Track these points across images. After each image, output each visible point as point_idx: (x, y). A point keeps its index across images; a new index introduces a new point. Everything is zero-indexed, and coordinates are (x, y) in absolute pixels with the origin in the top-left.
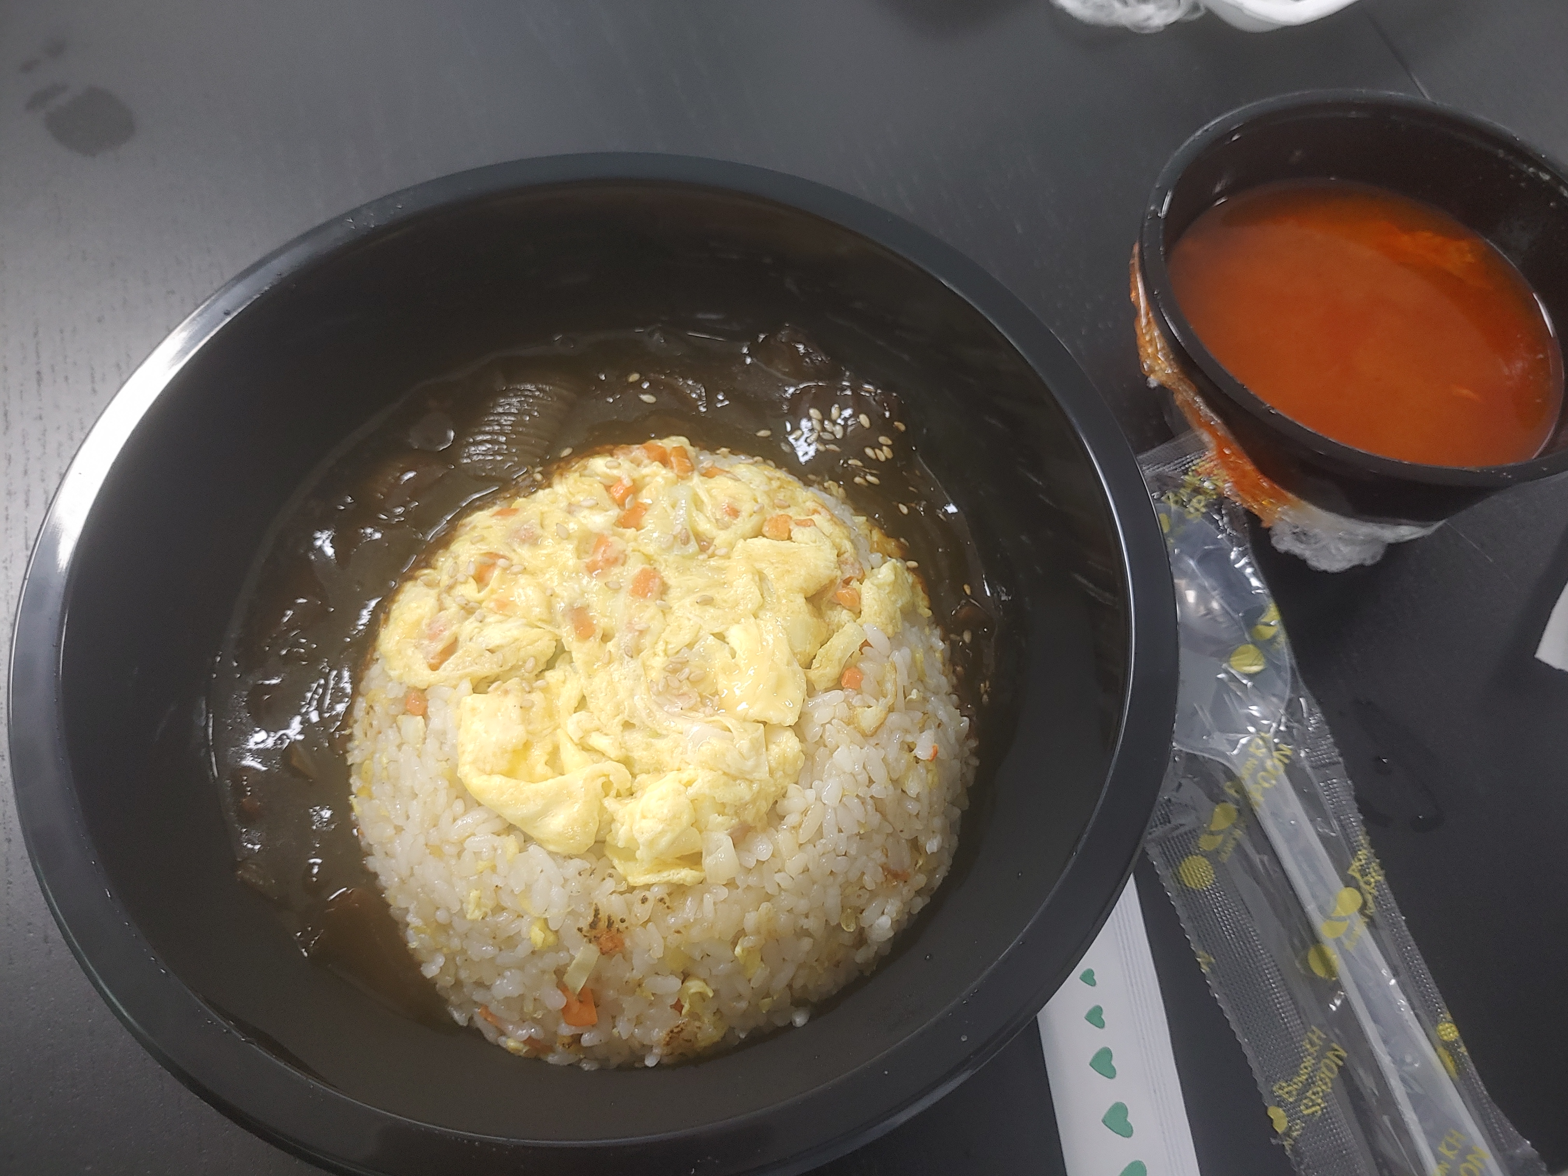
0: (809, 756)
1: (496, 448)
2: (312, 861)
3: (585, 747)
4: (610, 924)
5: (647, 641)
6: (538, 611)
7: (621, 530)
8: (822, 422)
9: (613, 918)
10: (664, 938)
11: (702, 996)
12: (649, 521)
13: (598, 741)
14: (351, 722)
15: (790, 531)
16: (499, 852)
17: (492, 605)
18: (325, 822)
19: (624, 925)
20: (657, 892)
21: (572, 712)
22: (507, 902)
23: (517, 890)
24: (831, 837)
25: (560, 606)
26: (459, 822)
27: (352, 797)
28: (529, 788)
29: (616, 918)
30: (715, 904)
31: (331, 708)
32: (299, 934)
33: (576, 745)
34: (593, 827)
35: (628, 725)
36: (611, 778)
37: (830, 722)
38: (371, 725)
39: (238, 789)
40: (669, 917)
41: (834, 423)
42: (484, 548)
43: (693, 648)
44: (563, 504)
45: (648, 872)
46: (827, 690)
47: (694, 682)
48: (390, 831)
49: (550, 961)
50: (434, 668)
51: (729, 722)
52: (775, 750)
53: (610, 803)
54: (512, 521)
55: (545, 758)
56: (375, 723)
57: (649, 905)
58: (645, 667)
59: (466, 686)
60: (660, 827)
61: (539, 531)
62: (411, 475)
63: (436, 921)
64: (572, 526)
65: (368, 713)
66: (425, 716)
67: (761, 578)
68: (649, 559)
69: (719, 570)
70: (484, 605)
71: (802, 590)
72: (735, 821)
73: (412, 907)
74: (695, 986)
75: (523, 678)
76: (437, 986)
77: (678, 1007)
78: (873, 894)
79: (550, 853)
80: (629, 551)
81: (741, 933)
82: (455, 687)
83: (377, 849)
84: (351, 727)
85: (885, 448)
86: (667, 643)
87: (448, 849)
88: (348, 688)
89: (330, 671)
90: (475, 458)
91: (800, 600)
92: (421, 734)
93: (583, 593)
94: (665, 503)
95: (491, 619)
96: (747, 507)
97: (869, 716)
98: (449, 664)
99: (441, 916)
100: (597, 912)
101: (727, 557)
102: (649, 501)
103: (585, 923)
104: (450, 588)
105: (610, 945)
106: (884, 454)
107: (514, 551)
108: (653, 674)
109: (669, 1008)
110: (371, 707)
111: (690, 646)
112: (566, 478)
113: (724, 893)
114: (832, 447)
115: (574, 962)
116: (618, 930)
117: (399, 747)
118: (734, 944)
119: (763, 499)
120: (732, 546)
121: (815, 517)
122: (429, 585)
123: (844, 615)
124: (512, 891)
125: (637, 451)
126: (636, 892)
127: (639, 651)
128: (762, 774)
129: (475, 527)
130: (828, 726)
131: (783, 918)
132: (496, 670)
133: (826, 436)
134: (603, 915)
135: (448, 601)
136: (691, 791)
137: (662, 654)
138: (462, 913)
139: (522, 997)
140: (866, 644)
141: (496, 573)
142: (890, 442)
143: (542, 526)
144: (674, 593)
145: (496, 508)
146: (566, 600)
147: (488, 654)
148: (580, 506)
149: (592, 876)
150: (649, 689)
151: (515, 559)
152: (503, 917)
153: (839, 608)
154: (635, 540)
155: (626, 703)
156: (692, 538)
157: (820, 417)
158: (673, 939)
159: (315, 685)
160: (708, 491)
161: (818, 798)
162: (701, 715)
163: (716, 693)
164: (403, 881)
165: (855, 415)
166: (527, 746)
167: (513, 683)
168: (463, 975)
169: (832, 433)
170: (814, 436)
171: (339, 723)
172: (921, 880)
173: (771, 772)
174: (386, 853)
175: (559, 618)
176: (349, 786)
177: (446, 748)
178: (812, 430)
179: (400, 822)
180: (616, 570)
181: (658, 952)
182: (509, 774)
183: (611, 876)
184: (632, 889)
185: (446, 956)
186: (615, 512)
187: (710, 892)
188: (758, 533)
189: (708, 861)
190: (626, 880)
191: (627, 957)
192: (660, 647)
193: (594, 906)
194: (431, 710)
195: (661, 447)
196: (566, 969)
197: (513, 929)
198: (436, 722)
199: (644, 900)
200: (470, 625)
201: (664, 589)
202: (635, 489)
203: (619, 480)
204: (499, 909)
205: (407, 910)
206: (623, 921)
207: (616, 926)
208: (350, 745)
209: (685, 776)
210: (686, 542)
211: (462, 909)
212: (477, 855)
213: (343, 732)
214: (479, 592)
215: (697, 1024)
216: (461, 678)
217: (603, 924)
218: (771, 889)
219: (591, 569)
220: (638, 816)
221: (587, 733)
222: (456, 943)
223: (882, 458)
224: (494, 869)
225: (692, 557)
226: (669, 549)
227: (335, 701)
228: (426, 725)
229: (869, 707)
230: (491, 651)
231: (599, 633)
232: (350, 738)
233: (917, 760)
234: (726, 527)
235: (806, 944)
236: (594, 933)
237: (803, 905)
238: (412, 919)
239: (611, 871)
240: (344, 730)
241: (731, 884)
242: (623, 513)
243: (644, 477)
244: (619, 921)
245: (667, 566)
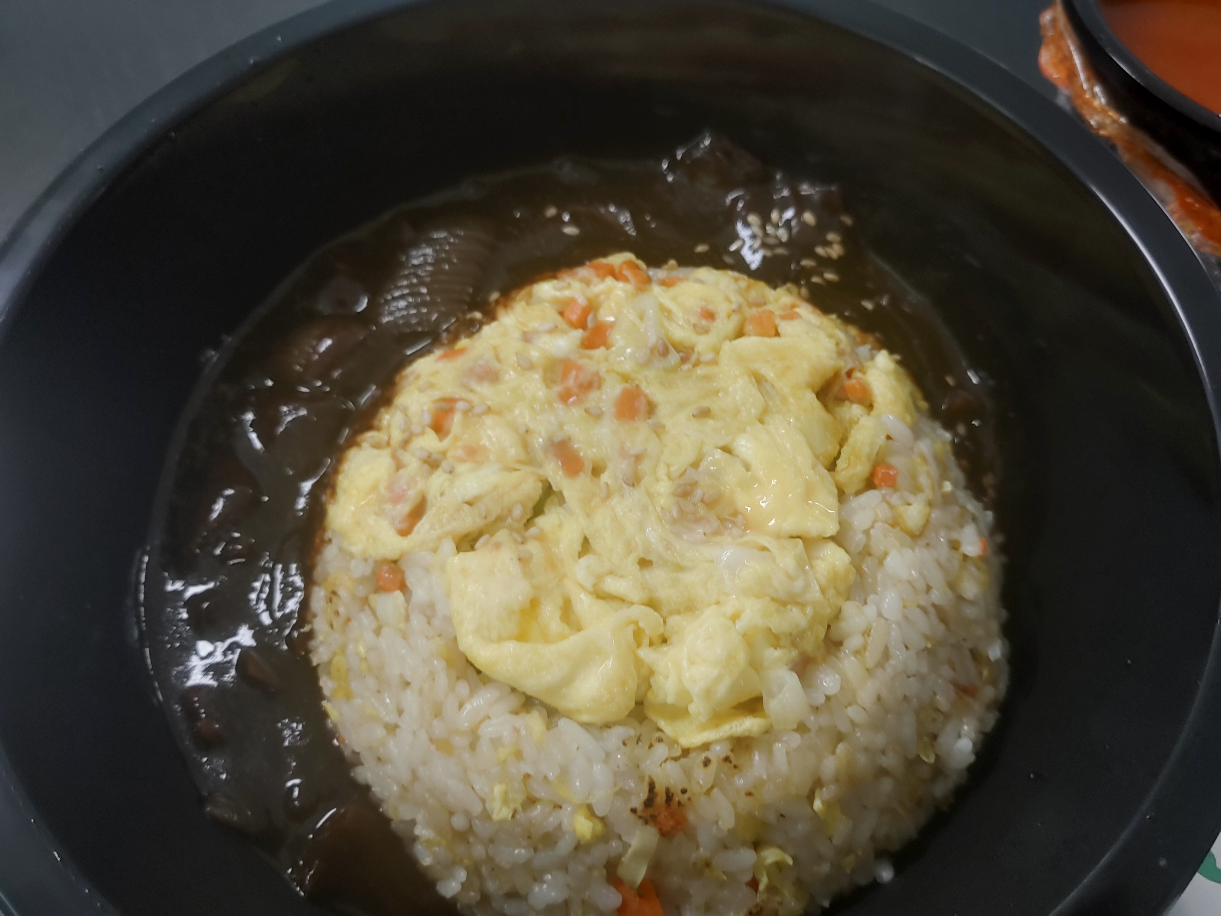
0: (857, 566)
1: (419, 300)
2: (290, 784)
3: (601, 595)
4: (669, 796)
5: (645, 466)
6: (513, 452)
7: (588, 352)
8: (763, 227)
9: (672, 790)
10: (734, 805)
11: (779, 866)
12: (617, 338)
13: (613, 585)
14: (309, 616)
15: (776, 327)
16: (523, 732)
17: (460, 452)
18: (298, 735)
19: (686, 796)
20: (718, 751)
21: (577, 558)
22: (540, 792)
23: (551, 775)
24: (899, 657)
25: (539, 441)
26: (468, 707)
27: (324, 703)
28: (549, 651)
29: (676, 790)
30: (787, 753)
31: (282, 607)
32: (290, 871)
33: (590, 593)
34: (632, 685)
35: (644, 563)
36: (641, 624)
37: (872, 527)
38: (337, 613)
39: (191, 714)
40: (736, 779)
41: (777, 226)
42: (437, 394)
43: (699, 466)
44: (517, 335)
45: (704, 727)
46: (858, 493)
47: (711, 503)
48: (380, 732)
49: (599, 854)
50: (404, 533)
51: (765, 541)
52: (820, 566)
53: (646, 654)
54: (461, 363)
55: (558, 614)
56: (342, 610)
57: (713, 767)
58: (650, 495)
59: (449, 546)
60: (715, 672)
61: (496, 365)
62: (328, 342)
63: (452, 829)
64: (534, 354)
65: (331, 601)
66: (403, 587)
67: (759, 380)
68: (625, 378)
69: (707, 378)
70: (449, 454)
71: (810, 386)
72: (794, 653)
73: (419, 818)
74: (771, 855)
75: (511, 528)
76: (459, 905)
77: (754, 884)
78: (947, 717)
79: (585, 726)
80: (603, 372)
81: (818, 784)
82: (435, 550)
83: (366, 756)
84: (310, 622)
85: (835, 245)
86: (668, 466)
87: (461, 741)
88: (298, 581)
89: (274, 565)
90: (398, 314)
91: (811, 397)
92: (402, 611)
93: (561, 425)
94: (632, 316)
95: (461, 468)
96: (722, 308)
97: (913, 514)
98: (423, 526)
99: (459, 822)
100: (652, 786)
101: (714, 362)
102: (612, 319)
103: (638, 801)
104: (405, 443)
105: (672, 823)
106: (835, 251)
107: (472, 391)
108: (664, 501)
109: (744, 886)
110: (334, 593)
111: (695, 465)
112: (512, 308)
113: (796, 740)
114: (780, 251)
115: (630, 851)
116: (679, 803)
117: (378, 632)
118: (811, 798)
119: (736, 299)
120: (717, 351)
121: (797, 310)
122: (377, 446)
123: (856, 410)
124: (545, 778)
125: (584, 272)
126: (693, 755)
127: (639, 479)
128: (815, 594)
129: (418, 377)
130: (870, 532)
131: (862, 759)
132: (479, 523)
133: (771, 241)
134: (660, 789)
135: (406, 457)
136: (740, 625)
137: (665, 478)
138: (486, 815)
139: (566, 903)
140: (889, 437)
141: (457, 418)
142: (838, 238)
143: (498, 359)
144: (663, 411)
146: (543, 434)
147: (466, 507)
148: (537, 332)
149: (640, 743)
150: (660, 519)
151: (475, 399)
152: (537, 811)
153: (847, 403)
154: (606, 359)
155: (637, 539)
156: (671, 348)
157: (760, 222)
158: (744, 804)
159: (257, 585)
160: (674, 299)
161: (880, 615)
162: (728, 539)
163: (736, 513)
164: (404, 788)
165: (798, 214)
166: (534, 604)
167: (502, 535)
168: (491, 886)
169: (776, 237)
170: (757, 243)
171: (294, 621)
172: (989, 693)
173: (823, 591)
174: (379, 759)
175: (540, 455)
176: (319, 690)
177: (436, 622)
178: (754, 237)
179: (391, 718)
180: (593, 396)
181: (727, 821)
182: (521, 637)
183: (660, 740)
184: (686, 752)
185: (467, 869)
186: (578, 334)
187: (779, 741)
188: (740, 333)
189: (772, 705)
190: (677, 743)
191: (691, 835)
192: (662, 472)
193: (647, 780)
194: (411, 580)
195: (607, 265)
196: (621, 859)
197: (552, 821)
198: (420, 594)
199: (707, 763)
200: (438, 479)
201: (651, 408)
202: (592, 307)
203: (572, 301)
204: (531, 801)
205: (413, 823)
206: (684, 791)
207: (676, 799)
208: (312, 644)
209: (729, 609)
210: (665, 353)
211: (485, 809)
212: (496, 742)
213: (302, 630)
214: (441, 441)
215: (777, 899)
216: (440, 538)
217: (661, 799)
218: (843, 727)
219: (565, 397)
220: (685, 663)
221: (600, 578)
222: (479, 851)
223: (834, 255)
224: (519, 755)
225: (673, 370)
226: (647, 364)
227: (287, 596)
228: (408, 600)
229: (910, 504)
230: (470, 503)
231: (588, 467)
232: (310, 635)
233: (965, 557)
234: (706, 331)
235: (886, 785)
236: (650, 811)
237: (879, 739)
238: (422, 831)
239: (658, 734)
240: (303, 627)
241: (802, 728)
242: (586, 334)
243: (597, 296)
244: (680, 793)
245: (648, 383)
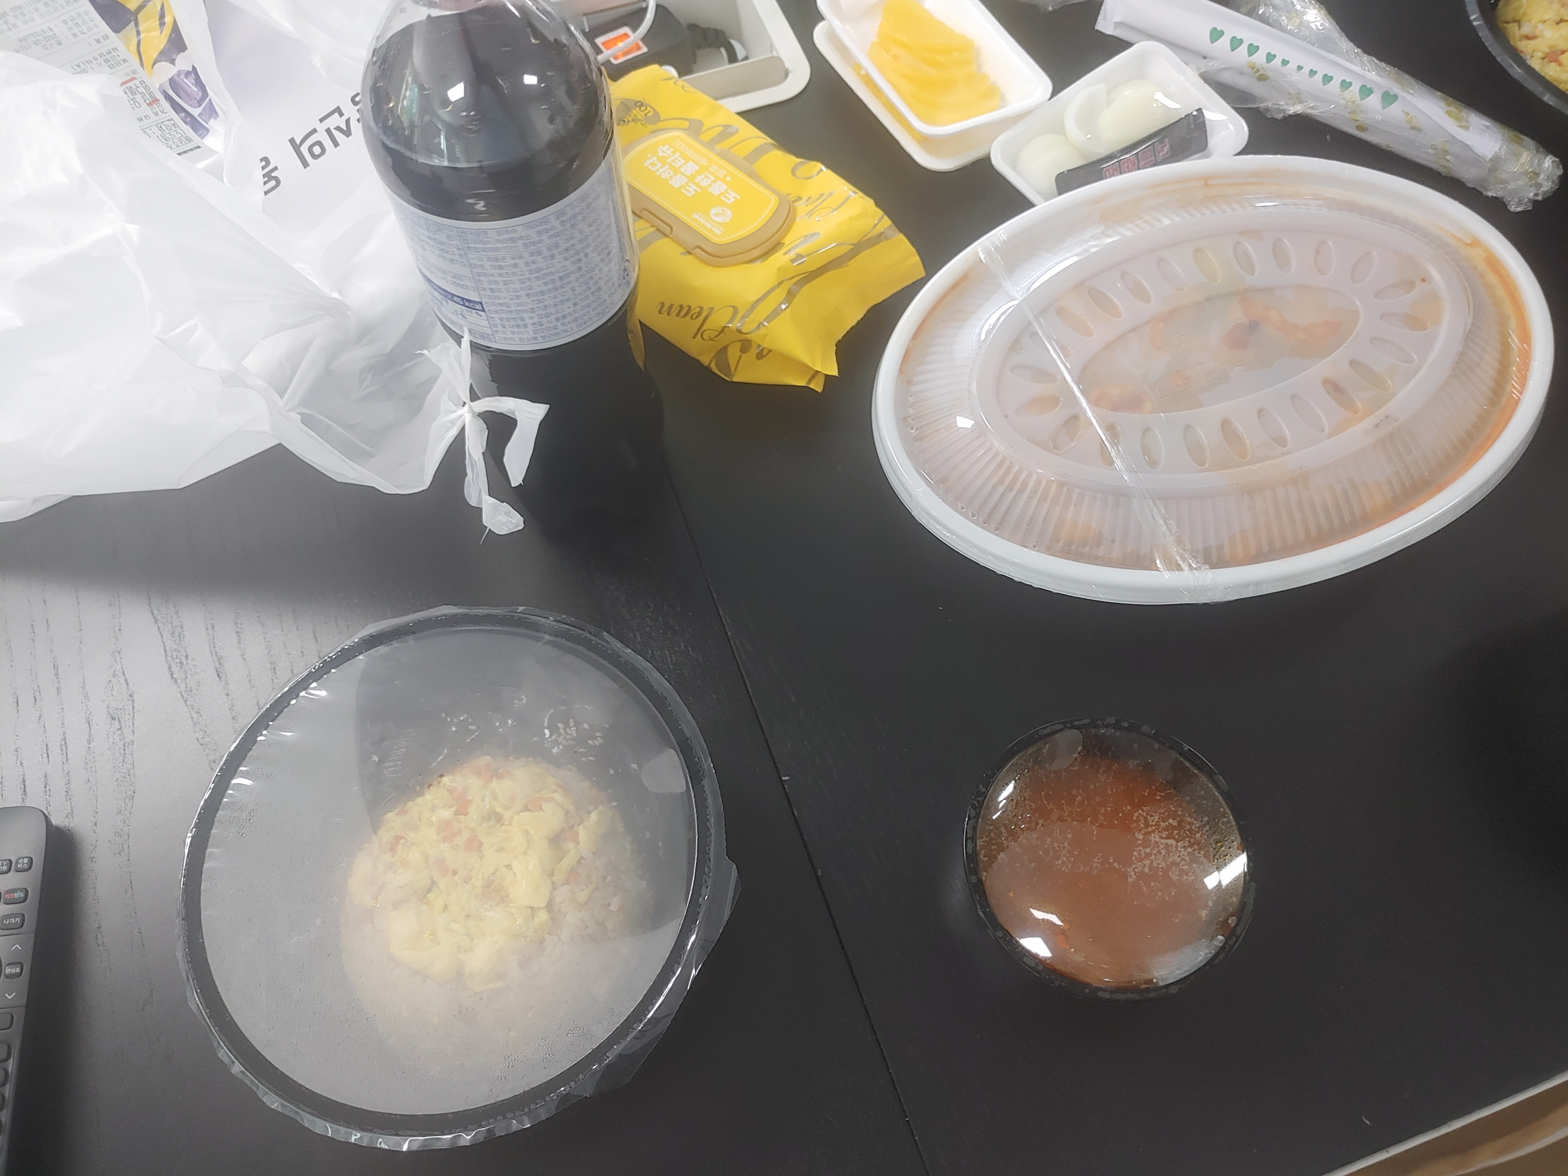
0: (554, 921)
3: (448, 930)
4: (468, 1012)
5: (473, 873)
6: (421, 864)
7: (458, 817)
12: (471, 810)
13: (454, 926)
15: (541, 805)
17: (399, 863)
20: (487, 994)
21: (441, 913)
25: (432, 860)
28: (423, 953)
29: (470, 1009)
33: (444, 929)
34: (455, 967)
35: (468, 916)
36: (461, 943)
37: (563, 902)
40: (494, 1006)
42: (393, 833)
43: (496, 874)
44: (429, 805)
45: (482, 985)
46: (563, 885)
47: (497, 891)
50: (375, 899)
51: (514, 910)
52: (536, 920)
53: (462, 955)
54: (406, 818)
55: (430, 937)
57: (484, 1001)
58: (474, 887)
59: (391, 906)
60: (485, 963)
61: (418, 822)
64: (434, 818)
66: (373, 923)
67: (527, 834)
68: (472, 830)
69: (506, 832)
70: (395, 864)
71: (547, 837)
72: (521, 956)
75: (417, 899)
78: (595, 979)
80: (462, 827)
82: (386, 907)
85: (599, 739)
86: (483, 873)
91: (546, 842)
92: (371, 932)
93: (442, 852)
94: (479, 798)
95: (399, 871)
96: (520, 796)
97: (582, 896)
98: (382, 896)
101: (510, 824)
102: (471, 799)
104: (378, 856)
107: (408, 834)
108: (478, 890)
111: (494, 873)
114: (571, 742)
116: (472, 1014)
117: (362, 939)
120: (512, 818)
123: (570, 845)
126: (478, 995)
127: (471, 878)
128: (531, 932)
129: (388, 823)
130: (562, 904)
132: (404, 897)
133: (568, 737)
134: (464, 1008)
135: (377, 864)
136: (497, 945)
137: (481, 879)
140: (582, 858)
141: (400, 847)
142: (601, 735)
143: (419, 818)
144: (485, 847)
145: (397, 810)
146: (434, 857)
147: (399, 889)
148: (437, 806)
149: (457, 990)
150: (476, 898)
151: (408, 838)
153: (567, 842)
154: (465, 821)
155: (466, 906)
156: (493, 816)
157: (563, 726)
160: (500, 788)
161: (560, 940)
162: (500, 908)
163: (507, 896)
165: (581, 724)
166: (421, 933)
167: (412, 902)
173: (536, 931)
175: (431, 866)
180: (457, 838)
182: (414, 947)
184: (476, 994)
186: (454, 808)
188: (525, 809)
190: (472, 990)
192: (480, 876)
194: (375, 920)
199: (482, 999)
200: (390, 876)
201: (480, 845)
202: (464, 792)
203: (456, 788)
206: (473, 1010)
207: (470, 1012)
209: (494, 939)
210: (490, 818)
214: (393, 858)
216: (388, 903)
217: (465, 1012)
219: (444, 840)
220: (474, 960)
221: (449, 923)
223: (597, 743)
225: (493, 826)
226: (482, 823)
228: (374, 928)
229: (583, 891)
230: (401, 888)
231: (450, 872)
233: (611, 912)
234: (509, 808)
239: (465, 986)
242: (459, 808)
243: (468, 785)
245: (481, 833)
